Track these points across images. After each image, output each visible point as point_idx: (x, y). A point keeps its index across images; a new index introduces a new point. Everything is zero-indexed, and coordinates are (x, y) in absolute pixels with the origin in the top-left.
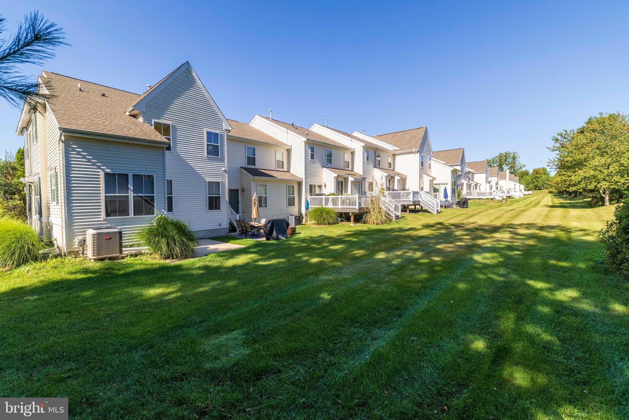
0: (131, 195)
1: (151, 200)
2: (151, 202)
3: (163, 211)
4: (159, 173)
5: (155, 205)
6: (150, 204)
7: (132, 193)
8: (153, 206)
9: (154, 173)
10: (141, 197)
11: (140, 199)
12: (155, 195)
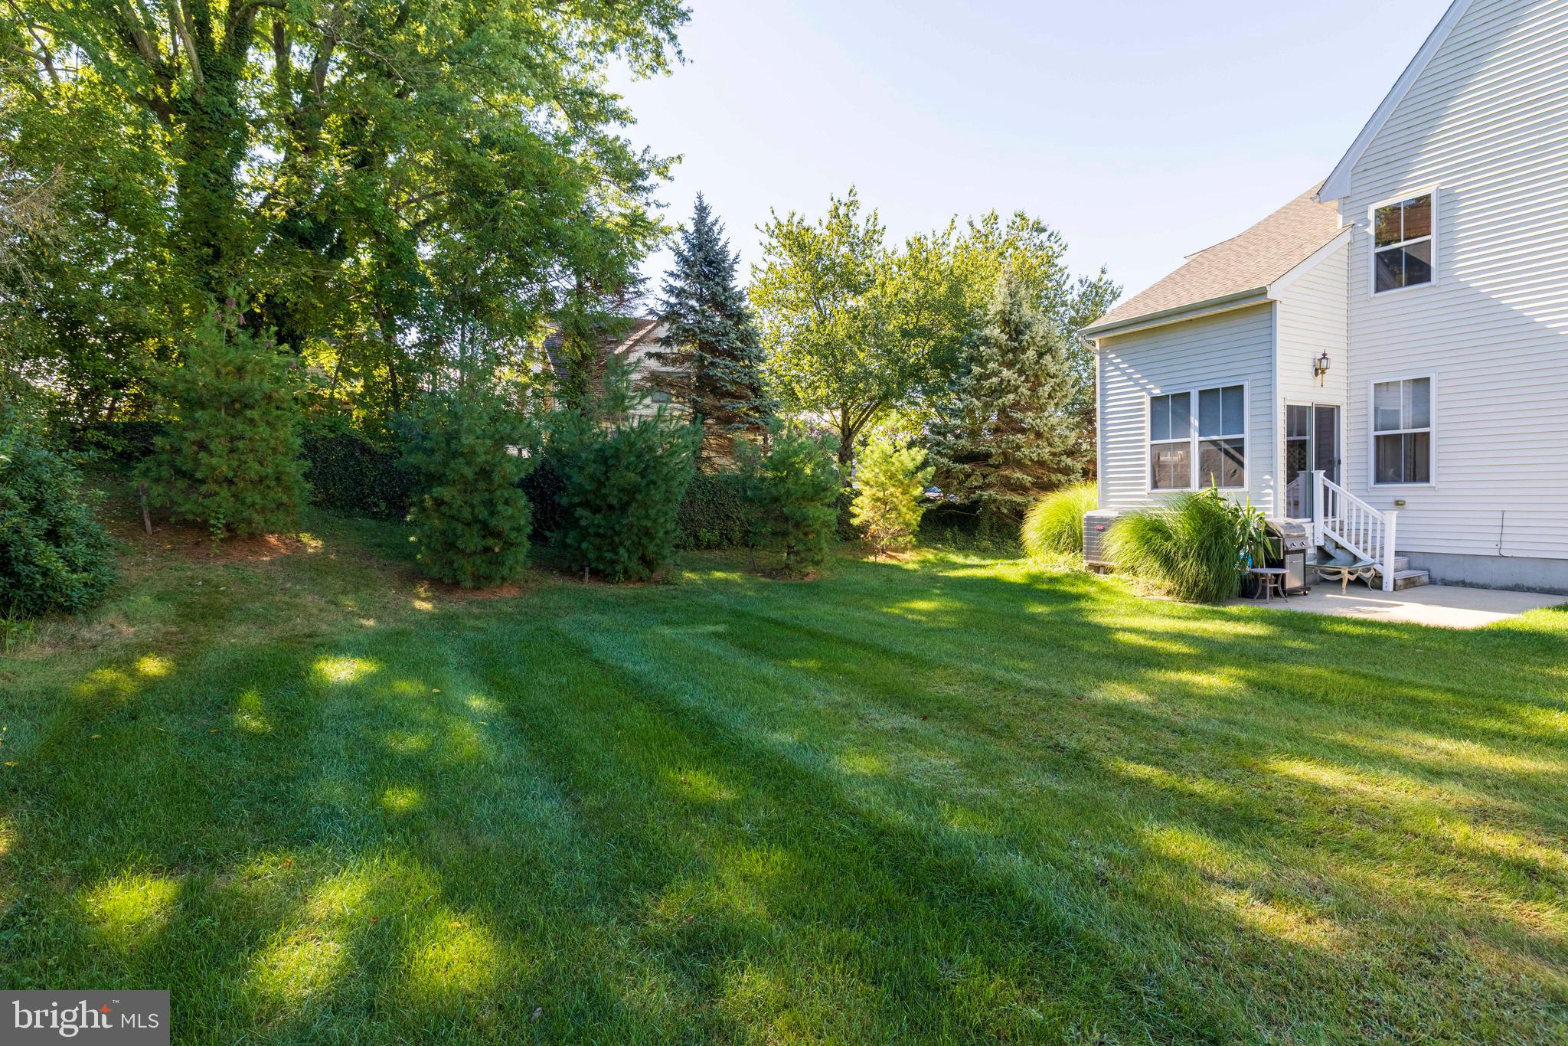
0: (1194, 438)
1: (1236, 449)
2: (1237, 455)
3: (1267, 477)
4: (1259, 376)
5: (1246, 462)
6: (1233, 458)
7: (1197, 434)
8: (1241, 464)
9: (1245, 377)
10: (1214, 442)
11: (1213, 447)
12: (1246, 436)
